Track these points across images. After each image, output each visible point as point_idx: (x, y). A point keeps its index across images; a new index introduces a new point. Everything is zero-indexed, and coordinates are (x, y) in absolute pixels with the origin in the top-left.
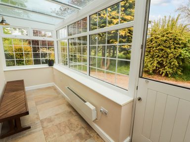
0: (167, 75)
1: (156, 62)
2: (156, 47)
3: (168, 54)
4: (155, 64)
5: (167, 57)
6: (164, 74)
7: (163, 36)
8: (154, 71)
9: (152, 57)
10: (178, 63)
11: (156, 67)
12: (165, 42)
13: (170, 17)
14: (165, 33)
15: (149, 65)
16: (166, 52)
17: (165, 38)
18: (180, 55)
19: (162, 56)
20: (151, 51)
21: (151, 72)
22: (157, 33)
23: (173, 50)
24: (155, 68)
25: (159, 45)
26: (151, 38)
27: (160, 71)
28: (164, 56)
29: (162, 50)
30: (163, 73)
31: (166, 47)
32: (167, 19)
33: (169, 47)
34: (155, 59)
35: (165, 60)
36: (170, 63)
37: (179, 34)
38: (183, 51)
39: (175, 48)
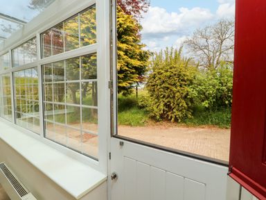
0: (176, 120)
1: (162, 104)
2: (161, 85)
3: (174, 94)
4: (162, 107)
5: (174, 97)
6: (173, 119)
7: (167, 71)
8: (162, 116)
9: (158, 98)
10: (187, 104)
11: (164, 110)
12: (169, 78)
13: (172, 49)
14: (168, 67)
15: (155, 108)
16: (171, 90)
17: (168, 74)
18: (187, 94)
19: (169, 96)
20: (156, 90)
21: (158, 117)
22: (160, 67)
23: (179, 88)
24: (162, 112)
25: (164, 82)
26: (153, 73)
27: (168, 115)
28: (171, 96)
29: (168, 88)
30: (171, 117)
31: (171, 85)
32: (169, 50)
33: (175, 84)
34: (161, 100)
35: (172, 101)
36: (178, 105)
37: (184, 69)
38: (189, 89)
39: (181, 86)
